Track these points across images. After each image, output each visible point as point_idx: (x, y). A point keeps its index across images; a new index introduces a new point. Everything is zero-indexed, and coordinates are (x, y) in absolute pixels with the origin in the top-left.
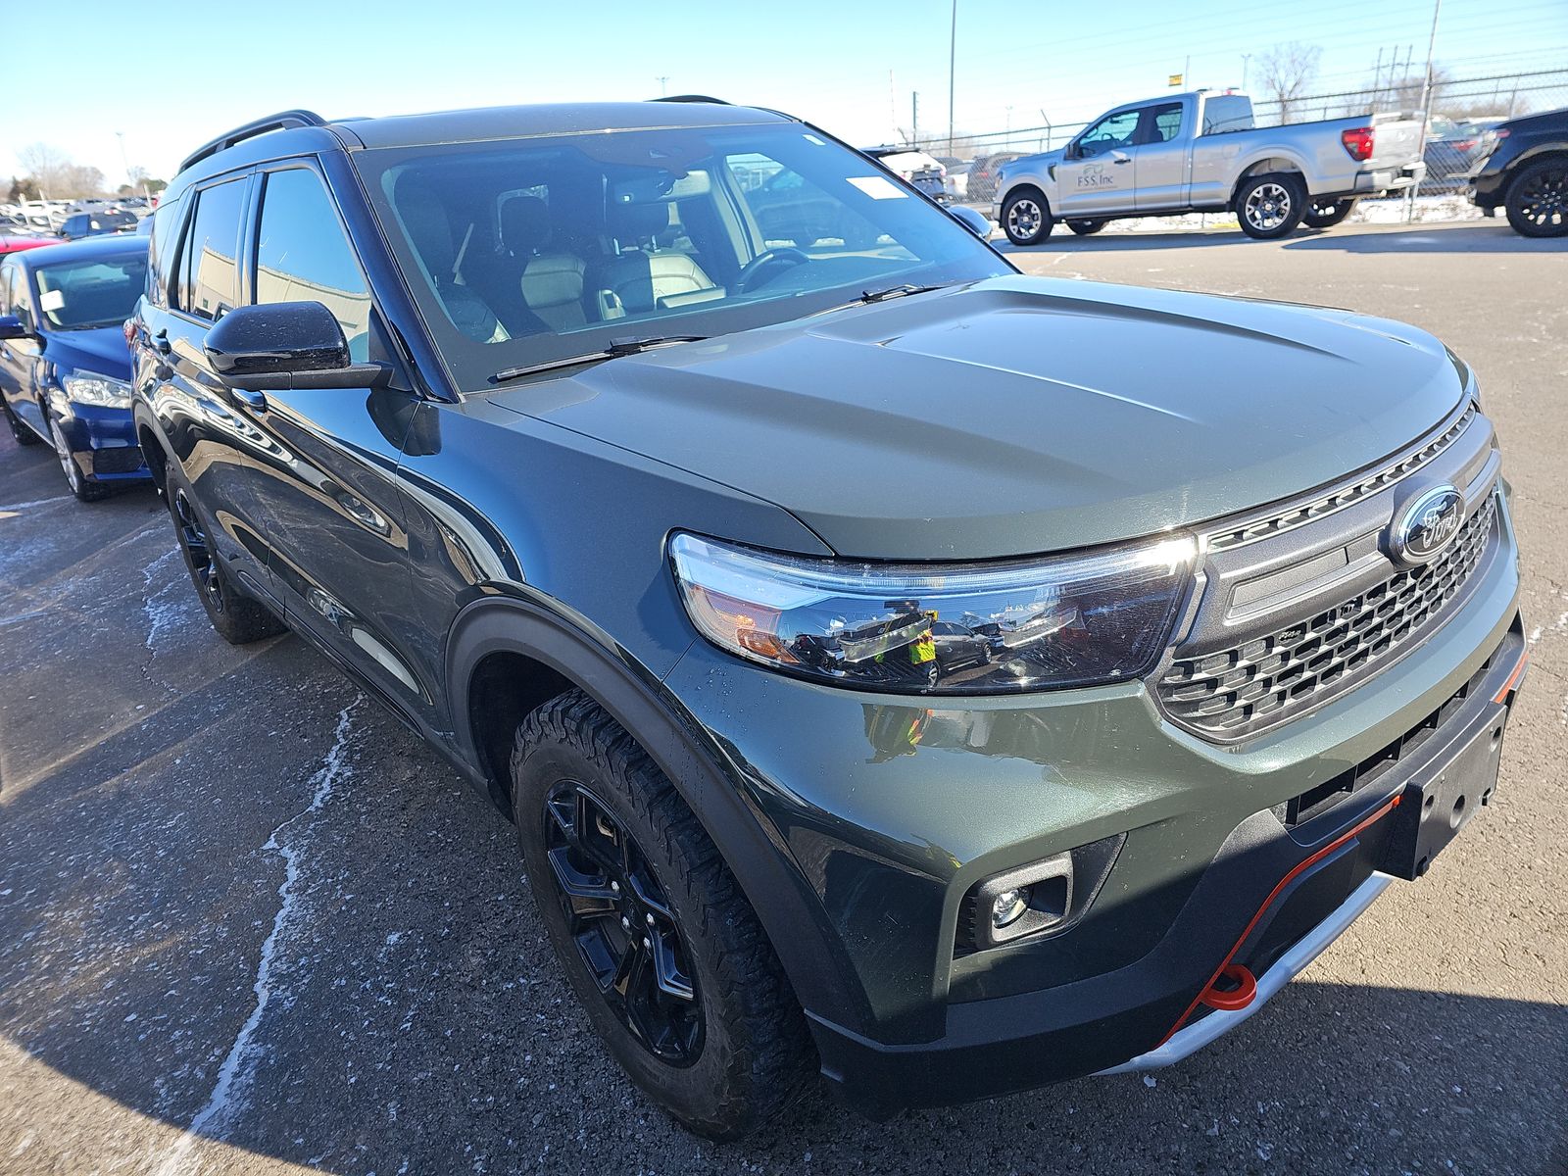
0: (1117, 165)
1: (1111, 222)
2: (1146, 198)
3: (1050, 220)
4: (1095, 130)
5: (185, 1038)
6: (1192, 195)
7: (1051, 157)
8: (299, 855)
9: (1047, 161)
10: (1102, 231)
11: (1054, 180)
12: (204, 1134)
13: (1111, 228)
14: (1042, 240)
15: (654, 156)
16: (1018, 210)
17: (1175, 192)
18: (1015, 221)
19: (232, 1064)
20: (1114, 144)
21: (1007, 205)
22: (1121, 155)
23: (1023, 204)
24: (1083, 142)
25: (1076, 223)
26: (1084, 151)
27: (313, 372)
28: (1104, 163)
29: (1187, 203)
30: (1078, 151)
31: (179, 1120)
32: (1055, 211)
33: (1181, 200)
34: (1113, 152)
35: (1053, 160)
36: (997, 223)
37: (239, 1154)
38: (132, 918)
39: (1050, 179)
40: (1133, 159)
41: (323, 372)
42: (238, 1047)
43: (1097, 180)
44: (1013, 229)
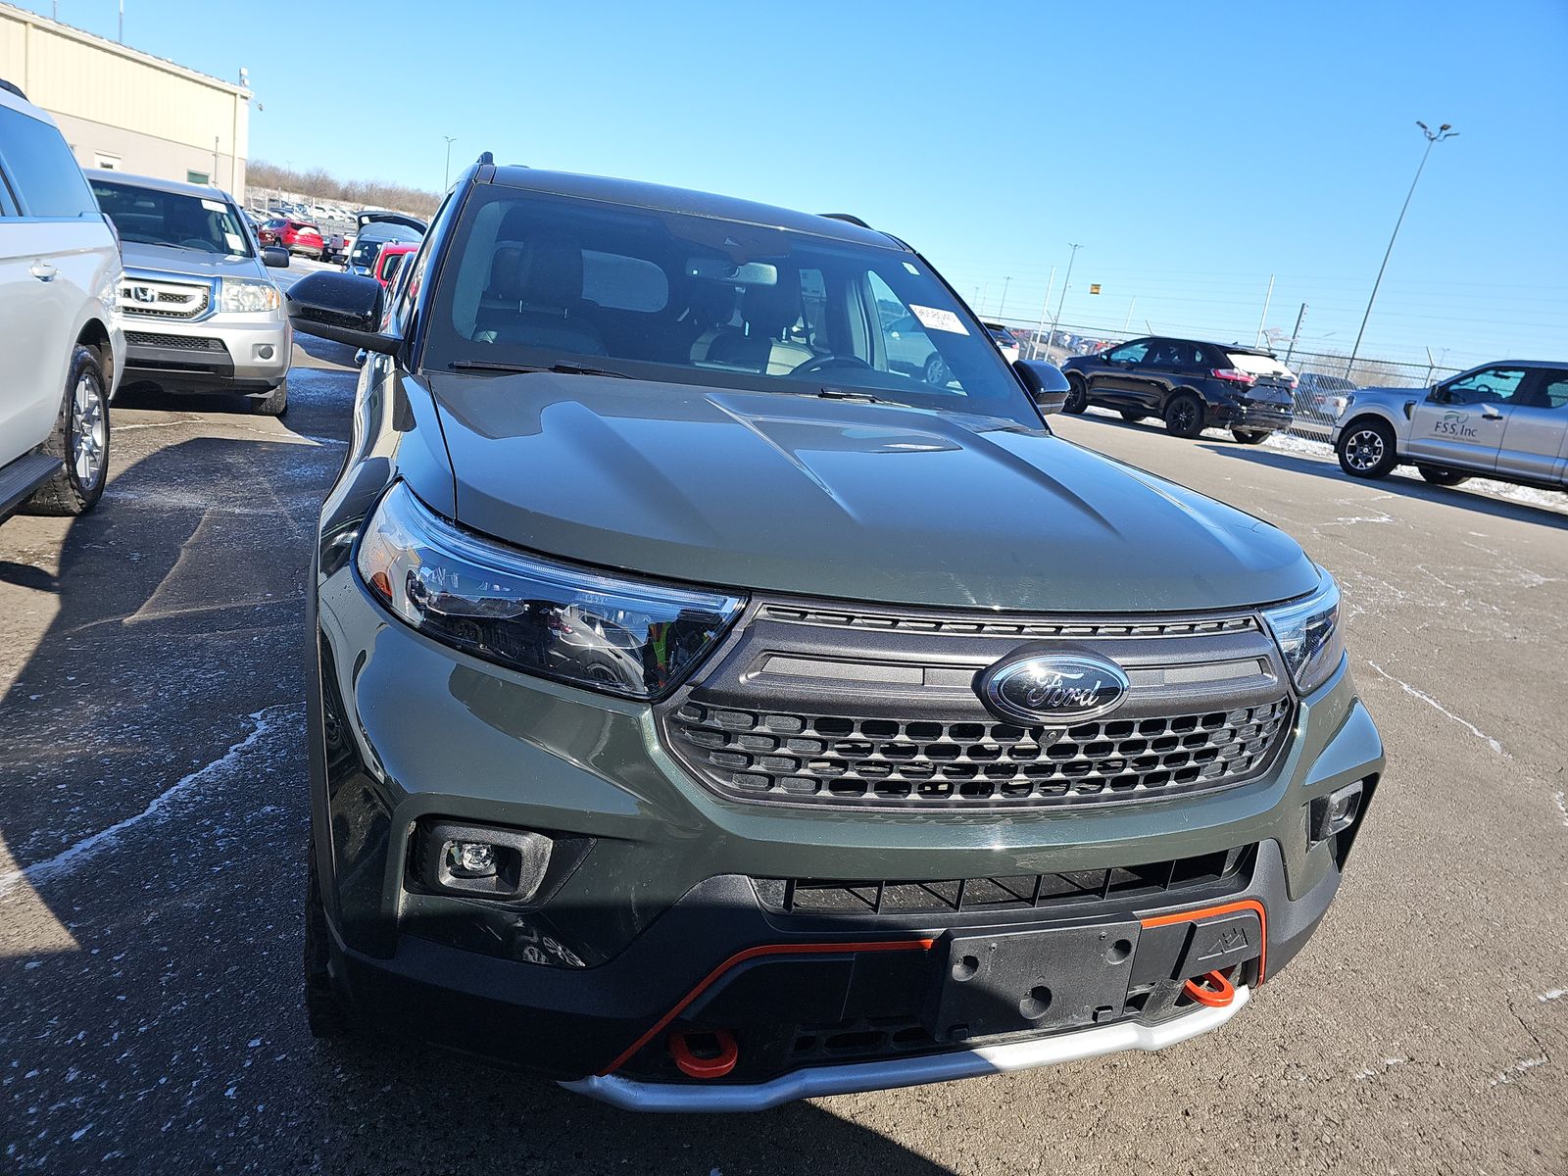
0: (1485, 420)
1: (1472, 479)
2: (1509, 459)
3: (1394, 459)
4: (1471, 379)
5: (80, 813)
6: (1566, 471)
7: (1412, 394)
8: (267, 729)
9: (1408, 399)
10: (1460, 486)
11: (1409, 418)
12: (29, 878)
13: (1472, 485)
14: (1379, 476)
15: (728, 241)
16: (1360, 439)
17: (1547, 463)
18: (1353, 450)
19: (87, 844)
20: (1492, 399)
21: (1349, 431)
22: (1492, 411)
23: (1367, 434)
24: (1455, 387)
25: (1425, 467)
26: (1452, 397)
27: (344, 329)
28: (1472, 414)
29: (1558, 478)
30: (1443, 395)
31: (22, 862)
32: (1400, 450)
33: (1551, 474)
34: (1484, 405)
35: (1413, 398)
36: (1333, 447)
37: (36, 898)
38: (125, 726)
39: (1405, 417)
40: (1505, 417)
41: (352, 331)
42: (104, 834)
43: (1458, 429)
44: (1350, 457)
